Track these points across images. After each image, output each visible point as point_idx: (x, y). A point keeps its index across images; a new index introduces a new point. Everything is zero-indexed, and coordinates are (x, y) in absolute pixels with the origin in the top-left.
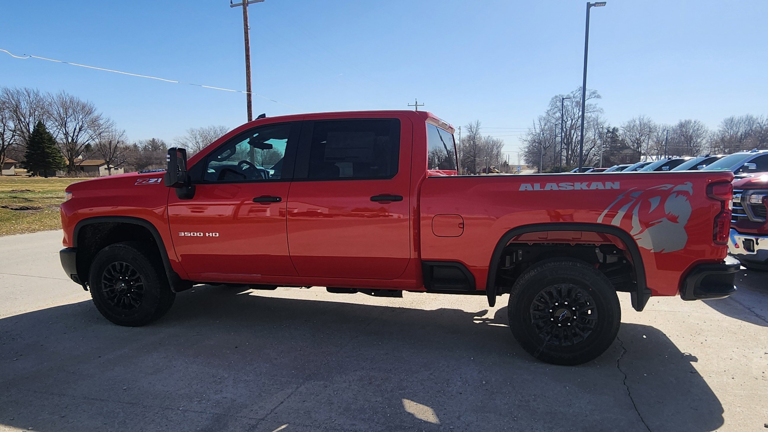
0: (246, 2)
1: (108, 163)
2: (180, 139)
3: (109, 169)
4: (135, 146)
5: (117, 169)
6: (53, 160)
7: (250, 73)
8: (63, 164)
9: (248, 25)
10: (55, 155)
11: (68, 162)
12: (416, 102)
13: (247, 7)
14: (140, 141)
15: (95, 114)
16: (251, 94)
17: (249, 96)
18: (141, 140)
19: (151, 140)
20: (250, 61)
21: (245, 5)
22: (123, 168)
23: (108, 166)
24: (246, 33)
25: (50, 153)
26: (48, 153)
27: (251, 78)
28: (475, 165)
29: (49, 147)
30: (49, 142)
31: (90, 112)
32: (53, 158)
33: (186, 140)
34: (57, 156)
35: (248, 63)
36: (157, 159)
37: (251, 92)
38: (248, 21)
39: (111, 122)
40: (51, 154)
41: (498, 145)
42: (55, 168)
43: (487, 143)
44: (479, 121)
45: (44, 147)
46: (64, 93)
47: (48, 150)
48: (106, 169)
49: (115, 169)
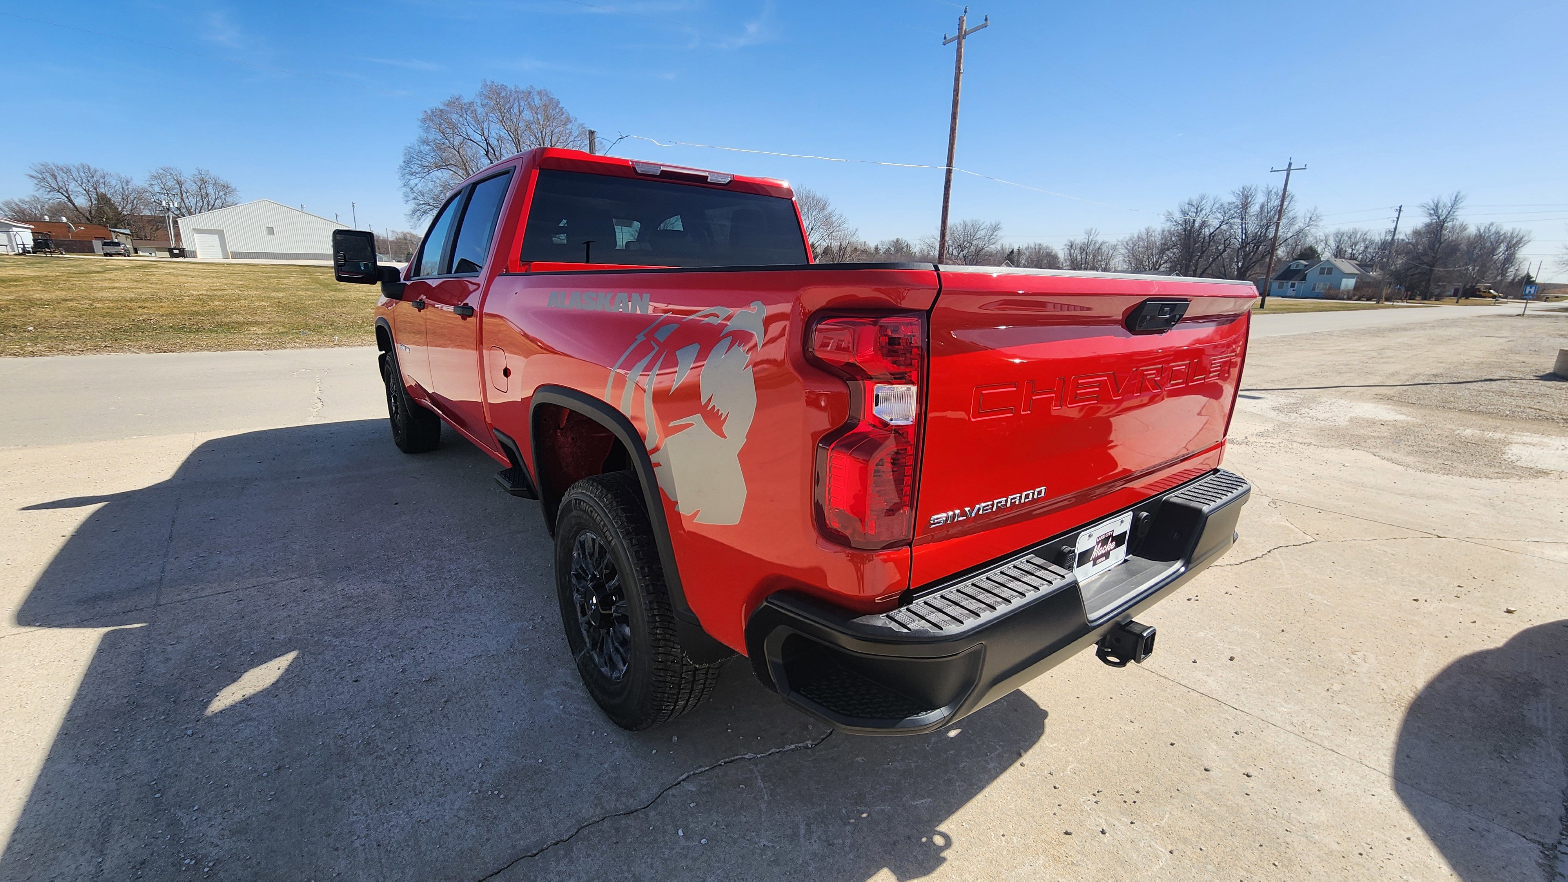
0: (963, 33)
4: (877, 248)
7: (954, 139)
9: (961, 67)
12: (1290, 164)
13: (964, 40)
15: (829, 209)
16: (952, 169)
17: (949, 172)
18: (883, 241)
19: (895, 241)
20: (957, 121)
21: (961, 38)
24: (957, 80)
27: (955, 146)
28: (1429, 280)
31: (823, 208)
35: (953, 125)
37: (952, 167)
38: (962, 61)
39: (843, 219)
41: (1514, 242)
43: (1480, 237)
44: (1462, 194)
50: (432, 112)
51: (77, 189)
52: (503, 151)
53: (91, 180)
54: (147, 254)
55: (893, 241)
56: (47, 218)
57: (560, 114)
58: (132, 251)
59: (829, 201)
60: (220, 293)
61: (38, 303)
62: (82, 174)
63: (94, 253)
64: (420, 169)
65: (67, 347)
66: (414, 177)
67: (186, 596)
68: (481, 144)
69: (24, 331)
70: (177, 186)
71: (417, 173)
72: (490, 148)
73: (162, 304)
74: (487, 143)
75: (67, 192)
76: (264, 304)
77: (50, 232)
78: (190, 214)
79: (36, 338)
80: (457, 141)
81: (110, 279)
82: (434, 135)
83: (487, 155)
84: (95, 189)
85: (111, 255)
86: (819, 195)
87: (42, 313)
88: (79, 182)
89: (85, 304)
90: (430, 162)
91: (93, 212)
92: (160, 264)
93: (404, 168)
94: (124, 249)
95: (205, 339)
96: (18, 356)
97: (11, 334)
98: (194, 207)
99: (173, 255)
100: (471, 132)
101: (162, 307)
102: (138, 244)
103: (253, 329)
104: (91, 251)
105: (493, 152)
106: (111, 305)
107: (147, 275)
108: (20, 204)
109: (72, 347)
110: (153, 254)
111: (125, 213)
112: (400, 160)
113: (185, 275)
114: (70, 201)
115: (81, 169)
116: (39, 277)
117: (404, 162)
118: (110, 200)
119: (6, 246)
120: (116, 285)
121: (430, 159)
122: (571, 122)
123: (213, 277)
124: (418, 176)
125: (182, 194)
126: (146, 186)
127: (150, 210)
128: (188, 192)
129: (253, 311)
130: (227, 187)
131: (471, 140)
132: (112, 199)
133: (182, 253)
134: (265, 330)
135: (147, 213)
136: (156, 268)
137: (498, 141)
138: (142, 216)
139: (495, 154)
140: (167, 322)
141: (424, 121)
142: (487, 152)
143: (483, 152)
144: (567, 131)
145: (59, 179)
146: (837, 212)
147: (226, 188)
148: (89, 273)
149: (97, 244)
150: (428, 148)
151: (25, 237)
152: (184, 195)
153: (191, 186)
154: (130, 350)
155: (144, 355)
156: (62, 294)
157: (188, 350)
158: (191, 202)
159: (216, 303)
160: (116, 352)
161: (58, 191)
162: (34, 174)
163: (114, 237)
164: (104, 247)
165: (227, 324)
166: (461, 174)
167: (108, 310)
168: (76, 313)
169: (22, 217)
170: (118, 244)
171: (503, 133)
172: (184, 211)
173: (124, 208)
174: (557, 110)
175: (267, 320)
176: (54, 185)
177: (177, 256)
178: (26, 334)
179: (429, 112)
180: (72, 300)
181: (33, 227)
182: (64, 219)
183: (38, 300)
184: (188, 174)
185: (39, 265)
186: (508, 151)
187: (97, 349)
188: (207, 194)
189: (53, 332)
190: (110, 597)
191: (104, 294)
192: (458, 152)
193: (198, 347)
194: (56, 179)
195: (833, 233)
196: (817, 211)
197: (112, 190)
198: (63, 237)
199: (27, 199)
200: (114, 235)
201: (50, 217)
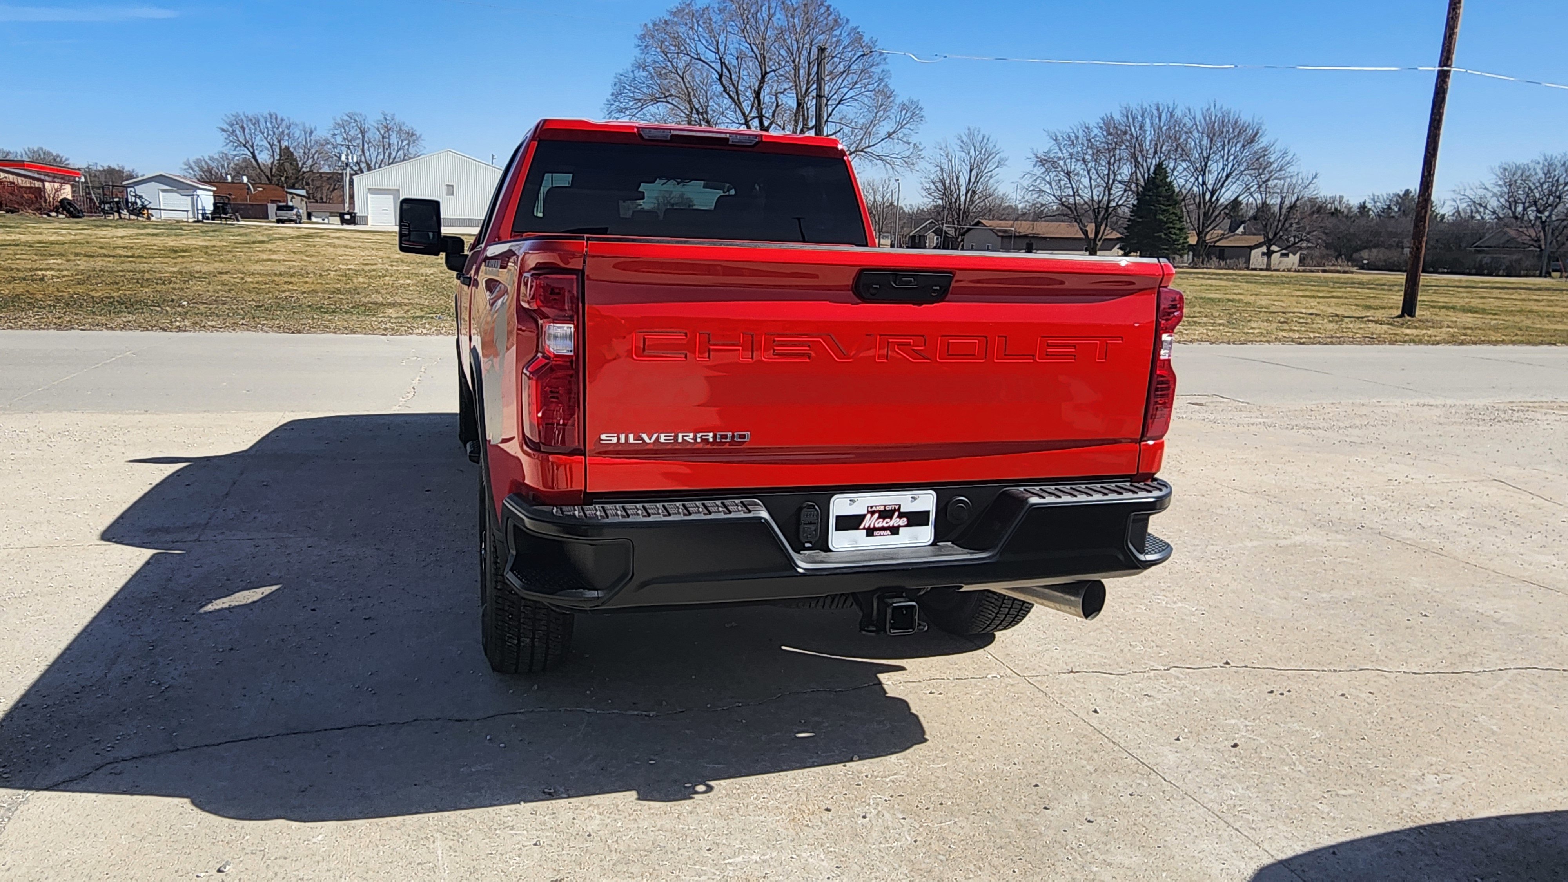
1: (1269, 242)
2: (1468, 188)
3: (1269, 254)
4: (1363, 207)
5: (1287, 255)
6: (1165, 234)
7: (1457, 18)
8: (1181, 241)
10: (1171, 225)
11: (1196, 238)
14: (1374, 195)
15: (1263, 142)
16: (1449, 71)
17: (1443, 77)
18: (1377, 194)
19: (1401, 194)
22: (1298, 255)
23: (1268, 249)
25: (1163, 222)
26: (1161, 221)
29: (1165, 210)
30: (1168, 201)
31: (1252, 140)
32: (1167, 232)
33: (1481, 192)
34: (1174, 228)
36: (1391, 235)
37: (1450, 66)
39: (1288, 159)
40: (1166, 223)
42: (1166, 249)
45: (1156, 211)
46: (1215, 106)
47: (1161, 217)
48: (1263, 254)
49: (1283, 255)
50: (654, 25)
51: (262, 143)
52: (743, 73)
53: (276, 131)
54: (320, 220)
55: (1399, 195)
56: (229, 178)
57: (826, 15)
58: (304, 216)
59: (1264, 128)
60: (367, 268)
61: (197, 275)
62: (269, 125)
63: (267, 218)
64: (631, 103)
65: (209, 323)
66: (623, 114)
67: (220, 537)
68: (713, 65)
69: (179, 306)
70: (360, 136)
71: (627, 109)
72: (725, 70)
73: (307, 279)
74: (722, 63)
75: (252, 147)
76: (409, 281)
77: (230, 195)
78: (369, 169)
79: (186, 313)
80: (682, 62)
81: (270, 251)
82: (655, 56)
83: (720, 79)
84: (279, 142)
85: (283, 221)
86: (1245, 118)
87: (197, 287)
88: (265, 135)
89: (236, 278)
90: (644, 94)
91: (274, 170)
92: (326, 233)
93: (612, 102)
94: (296, 215)
95: (338, 320)
96: (166, 331)
97: (168, 308)
98: (374, 160)
99: (344, 221)
100: (701, 49)
101: (306, 283)
102: (313, 207)
103: (391, 311)
104: (265, 217)
105: (728, 75)
106: (260, 279)
107: (308, 245)
108: (209, 162)
109: (214, 323)
110: (326, 221)
111: (304, 170)
112: (608, 91)
113: (346, 246)
114: (254, 157)
115: (269, 120)
116: (207, 247)
117: (613, 94)
118: (292, 154)
119: (187, 211)
120: (273, 257)
121: (645, 90)
122: (840, 26)
123: (373, 249)
124: (627, 113)
125: (363, 145)
126: (329, 136)
127: (330, 166)
128: (370, 142)
129: (394, 289)
130: (413, 135)
131: (700, 60)
132: (295, 154)
133: (353, 220)
134: (401, 313)
135: (326, 169)
136: (321, 237)
137: (737, 59)
138: (321, 173)
139: (731, 78)
140: (309, 300)
141: (642, 38)
142: (721, 76)
143: (715, 76)
144: (835, 39)
145: (247, 131)
146: (1278, 147)
147: (411, 137)
148: (254, 243)
149: (272, 208)
150: (645, 74)
151: (206, 200)
152: (366, 146)
153: (374, 135)
154: (262, 330)
155: (272, 335)
156: (219, 266)
157: (315, 332)
158: (372, 154)
159: (361, 280)
160: (248, 330)
161: (245, 146)
162: (225, 127)
163: (289, 199)
164: (279, 212)
165: (364, 305)
166: (682, 108)
167: (256, 286)
168: (227, 288)
169: (210, 178)
170: (291, 208)
171: (744, 47)
172: (363, 165)
173: (304, 164)
174: (823, 10)
175: (406, 301)
176: (242, 140)
177: (348, 222)
178: (179, 309)
179: (650, 25)
180: (227, 273)
181: (215, 189)
182: (245, 179)
183: (197, 272)
184: (372, 120)
185: (212, 234)
186: (751, 73)
187: (235, 326)
188: (389, 144)
189: (202, 308)
190: (167, 531)
191: (258, 267)
192: (683, 78)
193: (326, 329)
194: (244, 132)
195: (1269, 183)
196: (1239, 145)
197: (296, 144)
198: (241, 200)
199: (216, 156)
200: (289, 197)
201: (233, 178)
